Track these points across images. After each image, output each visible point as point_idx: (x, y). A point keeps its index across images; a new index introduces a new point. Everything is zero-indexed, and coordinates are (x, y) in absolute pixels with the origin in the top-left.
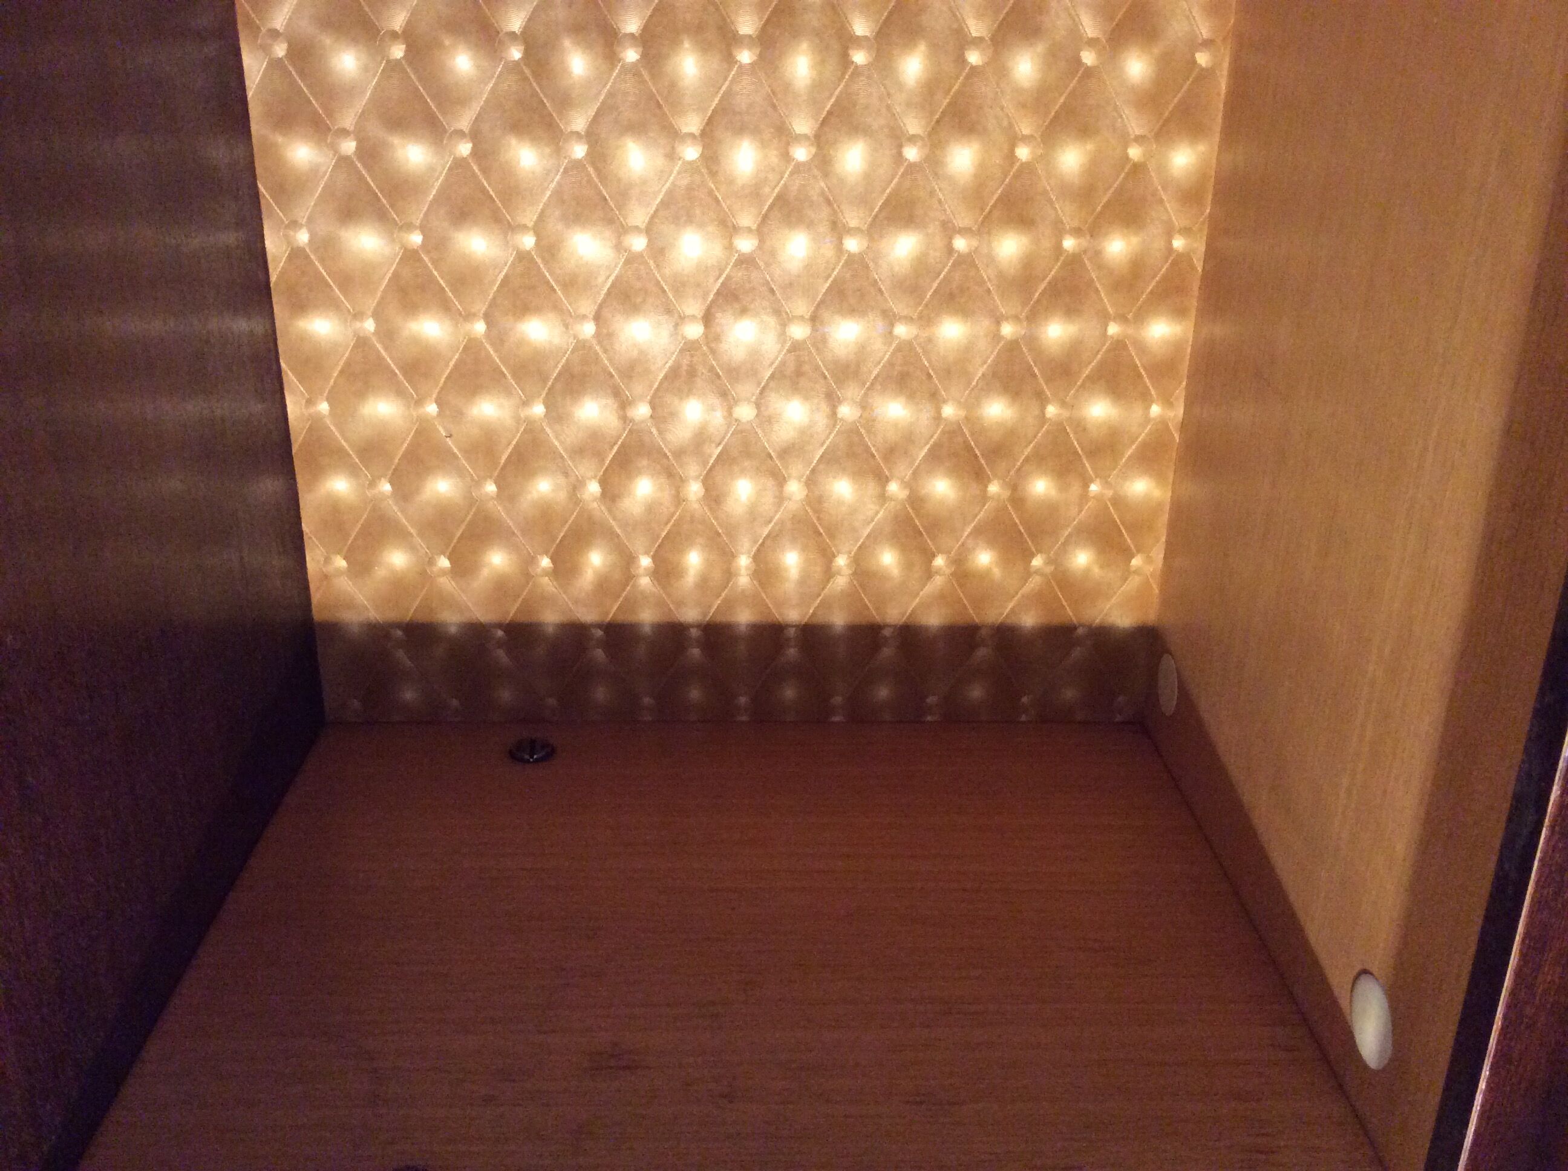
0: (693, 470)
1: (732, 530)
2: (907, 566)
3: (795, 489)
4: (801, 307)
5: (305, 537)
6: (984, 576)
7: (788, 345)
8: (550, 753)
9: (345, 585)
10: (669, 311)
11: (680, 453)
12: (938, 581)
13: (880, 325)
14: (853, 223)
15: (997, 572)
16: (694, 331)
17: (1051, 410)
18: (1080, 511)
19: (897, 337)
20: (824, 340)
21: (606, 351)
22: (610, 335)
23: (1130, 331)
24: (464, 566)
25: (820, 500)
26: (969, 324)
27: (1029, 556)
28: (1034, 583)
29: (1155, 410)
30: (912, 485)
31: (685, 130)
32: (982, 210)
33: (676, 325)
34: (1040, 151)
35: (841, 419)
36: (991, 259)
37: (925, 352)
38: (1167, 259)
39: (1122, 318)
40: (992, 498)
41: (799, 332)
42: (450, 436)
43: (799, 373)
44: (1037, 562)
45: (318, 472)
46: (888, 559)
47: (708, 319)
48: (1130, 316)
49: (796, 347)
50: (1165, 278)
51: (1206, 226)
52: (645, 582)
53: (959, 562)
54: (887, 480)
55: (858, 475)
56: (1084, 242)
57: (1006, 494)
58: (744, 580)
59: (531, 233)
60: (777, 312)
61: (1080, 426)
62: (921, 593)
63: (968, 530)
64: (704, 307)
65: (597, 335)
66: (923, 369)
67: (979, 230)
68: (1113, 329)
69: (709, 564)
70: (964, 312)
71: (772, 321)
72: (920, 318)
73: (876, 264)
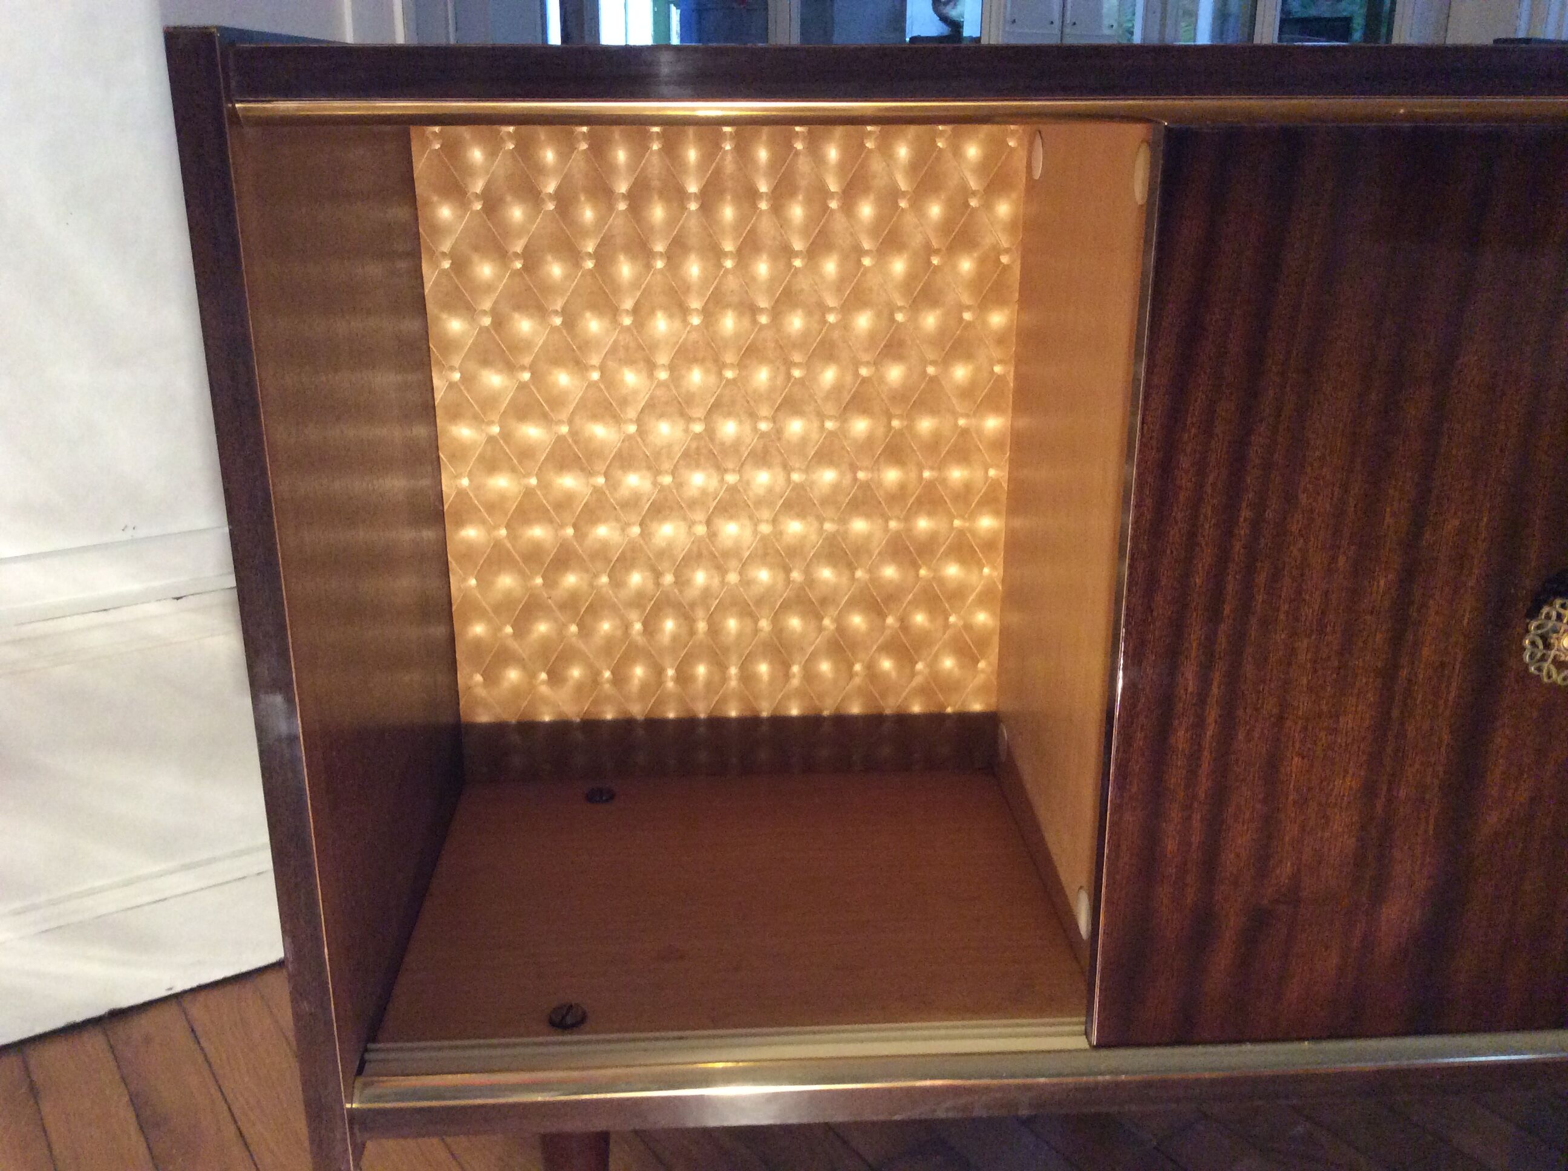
0: (700, 613)
1: (726, 650)
2: (837, 670)
3: (764, 624)
4: (766, 514)
5: (458, 663)
6: (886, 675)
7: (758, 537)
8: (612, 797)
9: (481, 692)
10: (685, 519)
11: (693, 605)
12: (857, 680)
13: (816, 524)
14: (797, 465)
15: (894, 674)
16: (701, 530)
17: (923, 572)
18: (944, 633)
19: (826, 531)
20: (781, 533)
21: (646, 544)
22: (650, 534)
23: (967, 524)
24: (556, 677)
25: (781, 630)
26: (869, 522)
27: (914, 663)
28: (918, 680)
29: (986, 571)
30: (839, 620)
31: (695, 416)
32: (873, 457)
33: (690, 527)
34: (905, 423)
35: (793, 581)
36: (880, 484)
37: (844, 539)
38: (985, 484)
39: (962, 517)
40: (889, 627)
41: (765, 528)
42: (550, 598)
43: (766, 554)
44: (920, 666)
45: (467, 622)
46: (825, 667)
47: (709, 523)
48: (966, 516)
49: (764, 539)
50: (985, 494)
51: (1008, 462)
52: (670, 685)
53: (871, 668)
54: (822, 618)
55: (803, 615)
56: (935, 474)
57: (897, 625)
58: (733, 683)
59: (603, 476)
60: (751, 517)
61: (941, 581)
62: (847, 688)
63: (875, 647)
64: (706, 517)
65: (642, 534)
66: (842, 549)
67: (872, 468)
68: (957, 523)
69: (710, 673)
70: (868, 516)
71: (747, 522)
72: (839, 519)
73: (811, 488)
